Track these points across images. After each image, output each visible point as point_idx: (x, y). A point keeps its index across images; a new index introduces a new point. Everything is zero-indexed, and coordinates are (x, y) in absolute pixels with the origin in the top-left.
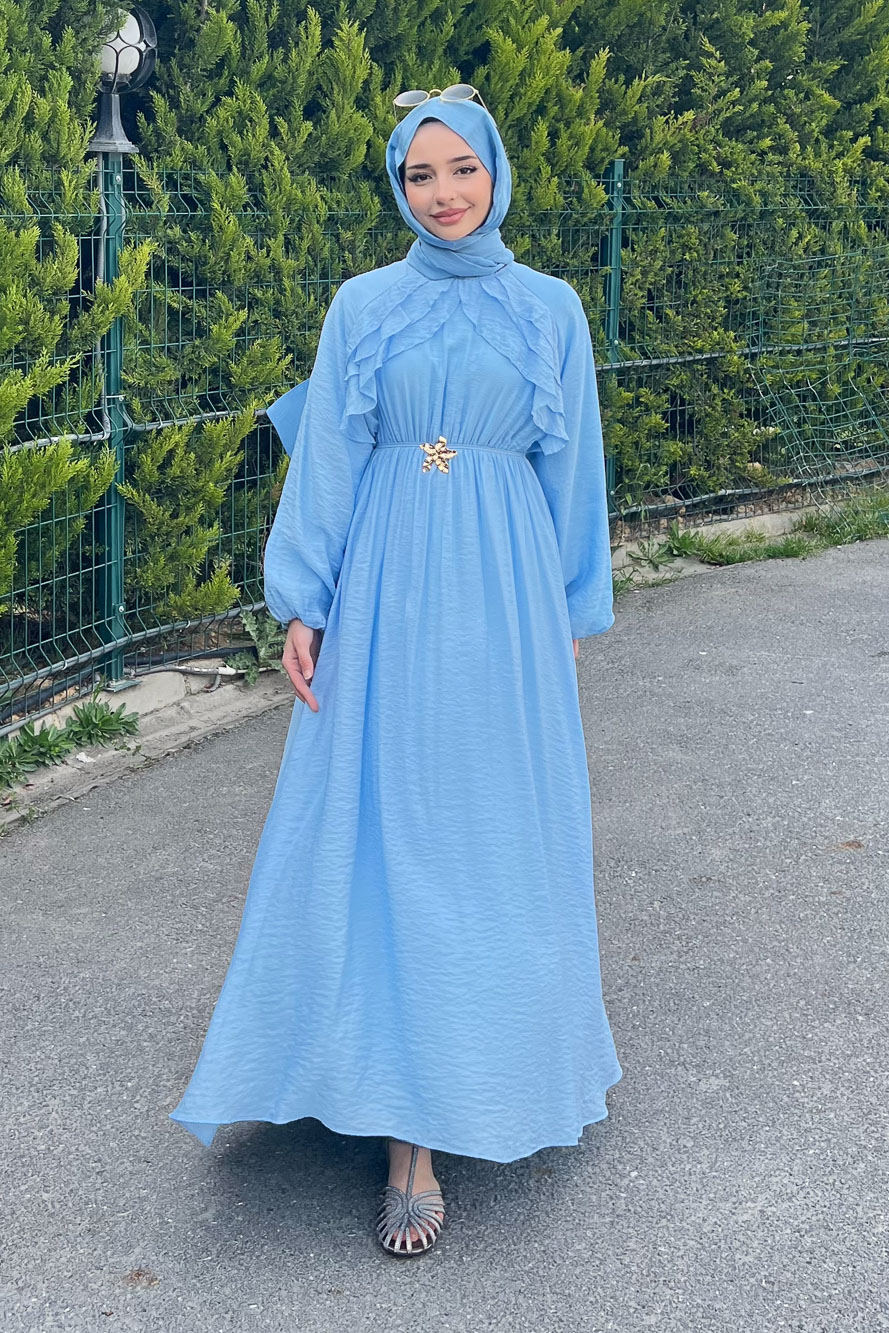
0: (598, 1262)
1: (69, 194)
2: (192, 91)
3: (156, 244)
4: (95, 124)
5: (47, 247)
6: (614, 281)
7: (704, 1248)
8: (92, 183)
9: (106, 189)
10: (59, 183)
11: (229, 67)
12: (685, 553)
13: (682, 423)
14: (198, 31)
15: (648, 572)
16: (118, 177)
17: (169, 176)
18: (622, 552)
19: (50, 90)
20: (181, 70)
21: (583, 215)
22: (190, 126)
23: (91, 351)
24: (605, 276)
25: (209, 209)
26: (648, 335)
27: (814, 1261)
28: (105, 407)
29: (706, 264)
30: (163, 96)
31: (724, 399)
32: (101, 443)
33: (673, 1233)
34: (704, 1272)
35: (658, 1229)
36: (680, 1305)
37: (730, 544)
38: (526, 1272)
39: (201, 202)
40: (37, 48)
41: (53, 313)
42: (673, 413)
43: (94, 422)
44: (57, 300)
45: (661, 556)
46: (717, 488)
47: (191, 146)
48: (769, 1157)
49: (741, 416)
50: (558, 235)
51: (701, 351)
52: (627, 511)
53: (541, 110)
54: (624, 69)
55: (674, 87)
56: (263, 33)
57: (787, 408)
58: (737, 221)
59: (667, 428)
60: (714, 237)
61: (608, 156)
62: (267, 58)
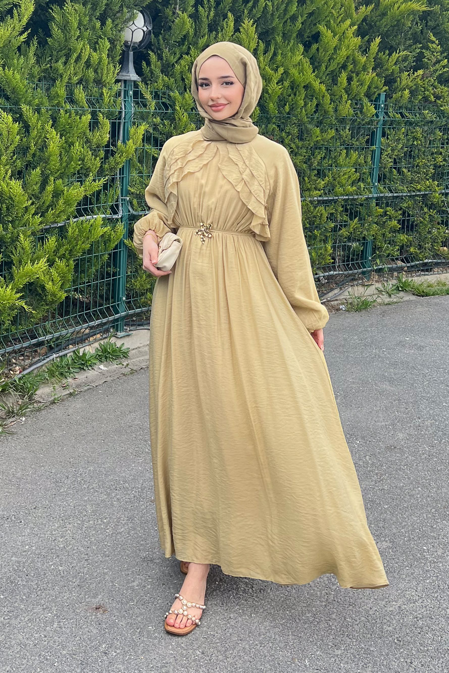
0: (316, 623)
1: (106, 100)
2: (169, 51)
3: (148, 125)
4: (120, 66)
5: (94, 125)
6: (377, 154)
7: (369, 621)
8: (118, 94)
9: (125, 98)
10: (102, 94)
11: (188, 41)
12: (406, 290)
13: (407, 226)
14: (173, 22)
15: (386, 298)
16: (131, 92)
17: (156, 93)
18: (373, 287)
19: (99, 49)
20: (164, 41)
21: (363, 120)
22: (167, 69)
23: (113, 175)
24: (372, 151)
25: (174, 109)
26: (393, 181)
27: (422, 633)
28: (120, 203)
29: (425, 147)
30: (155, 53)
31: (430, 215)
32: (117, 220)
33: (354, 613)
34: (367, 633)
35: (348, 610)
36: (353, 647)
37: (429, 287)
38: (281, 624)
39: (171, 106)
40: (94, 28)
41: (96, 156)
42: (404, 221)
43: (114, 210)
44: (99, 150)
45: (393, 290)
46: (424, 259)
47: (167, 79)
48: (407, 582)
49: (438, 223)
50: (349, 130)
51: (419, 191)
52: (377, 267)
53: (344, 67)
54: (388, 47)
55: (414, 58)
56: (206, 24)
58: (442, 126)
59: (400, 228)
60: (430, 134)
61: (377, 91)
62: (206, 36)
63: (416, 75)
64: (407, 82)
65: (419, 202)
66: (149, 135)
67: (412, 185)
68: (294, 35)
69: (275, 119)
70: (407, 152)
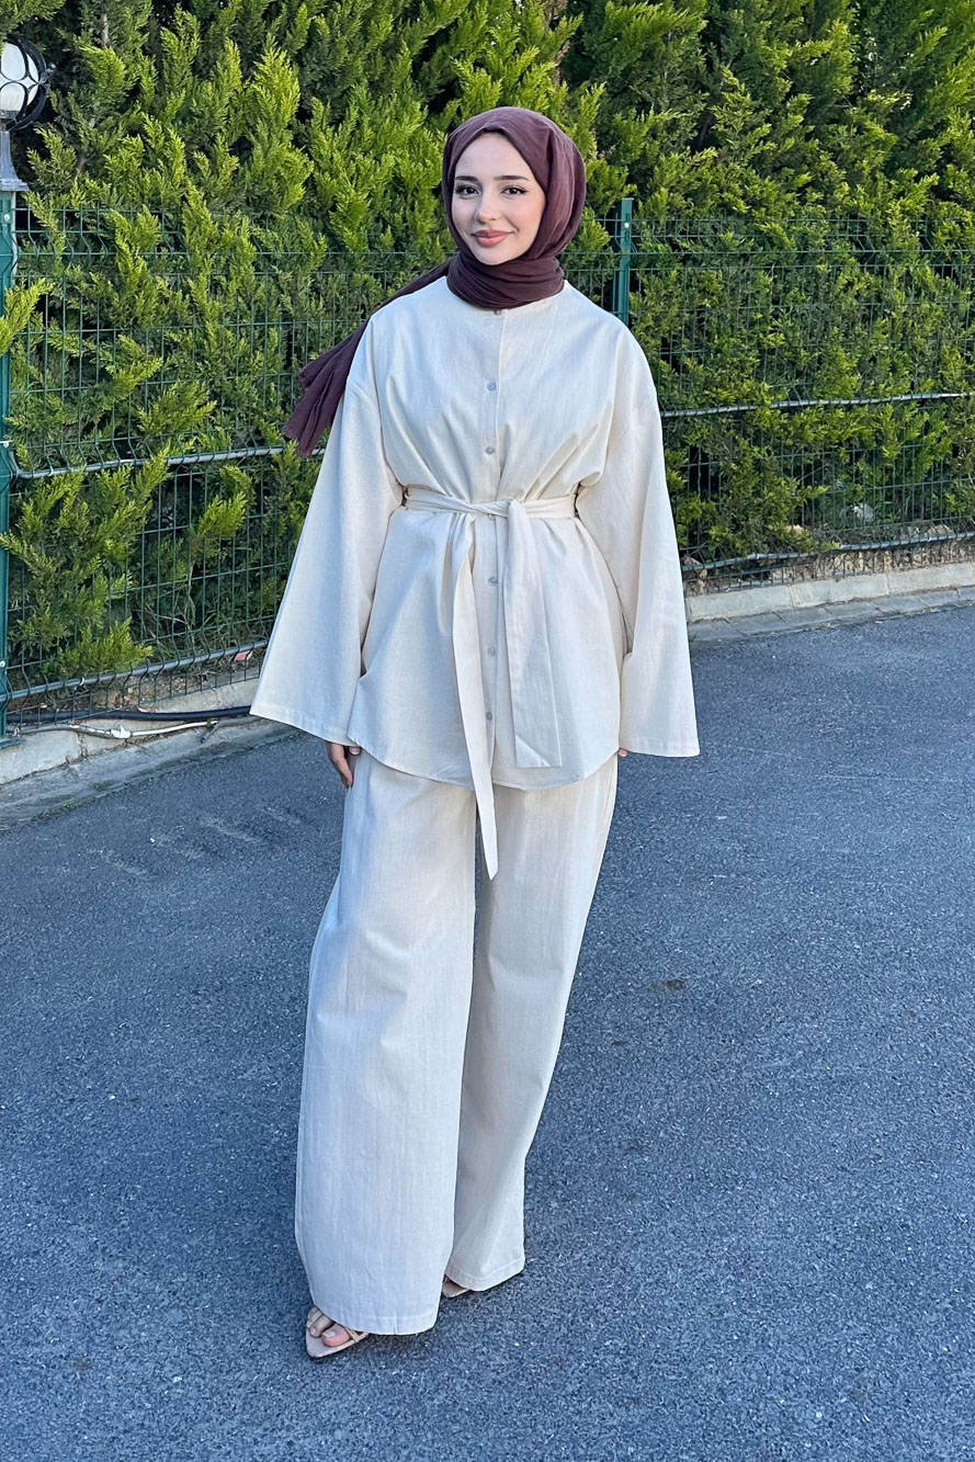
3: (52, 284)
11: (142, 101)
16: (7, 216)
17: (70, 215)
21: (580, 257)
25: (114, 248)
26: (663, 385)
29: (734, 310)
39: (106, 241)
42: (693, 470)
55: (692, 122)
56: (183, 67)
57: (836, 466)
58: (771, 265)
59: (686, 484)
60: (743, 281)
61: (613, 195)
62: (184, 92)
63: (697, 157)
64: (678, 174)
65: (728, 429)
66: (58, 305)
67: (707, 392)
68: (397, 82)
69: (364, 261)
70: (691, 321)
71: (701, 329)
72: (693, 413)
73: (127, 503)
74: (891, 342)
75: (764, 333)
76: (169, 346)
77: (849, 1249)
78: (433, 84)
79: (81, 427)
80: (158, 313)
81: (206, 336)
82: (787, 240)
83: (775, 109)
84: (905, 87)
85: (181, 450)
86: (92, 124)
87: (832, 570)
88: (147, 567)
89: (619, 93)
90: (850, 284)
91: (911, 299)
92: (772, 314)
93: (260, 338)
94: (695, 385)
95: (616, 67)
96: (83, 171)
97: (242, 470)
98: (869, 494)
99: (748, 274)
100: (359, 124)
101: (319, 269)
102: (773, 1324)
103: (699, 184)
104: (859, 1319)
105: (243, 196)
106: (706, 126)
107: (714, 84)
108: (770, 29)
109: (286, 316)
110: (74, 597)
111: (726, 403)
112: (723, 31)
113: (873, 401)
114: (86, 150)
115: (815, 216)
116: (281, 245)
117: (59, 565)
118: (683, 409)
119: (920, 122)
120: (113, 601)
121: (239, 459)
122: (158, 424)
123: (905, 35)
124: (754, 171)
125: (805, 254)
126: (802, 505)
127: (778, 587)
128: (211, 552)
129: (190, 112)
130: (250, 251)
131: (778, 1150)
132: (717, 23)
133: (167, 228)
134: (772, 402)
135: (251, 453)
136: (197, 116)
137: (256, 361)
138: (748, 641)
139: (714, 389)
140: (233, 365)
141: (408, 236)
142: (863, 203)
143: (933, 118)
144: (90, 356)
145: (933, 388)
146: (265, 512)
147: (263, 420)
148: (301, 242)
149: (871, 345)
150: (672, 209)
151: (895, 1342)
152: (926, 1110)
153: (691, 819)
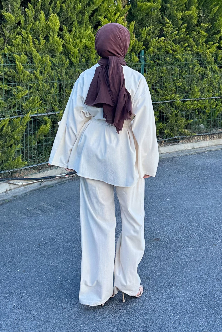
3: (1, 72)
21: (132, 64)
25: (15, 63)
39: (13, 61)
42: (160, 116)
46: (173, 136)
55: (158, 31)
56: (31, 18)
57: (195, 115)
58: (178, 66)
59: (158, 120)
60: (172, 70)
61: (139, 49)
62: (32, 24)
63: (160, 40)
64: (155, 44)
65: (169, 106)
66: (2, 78)
67: (163, 97)
68: (85, 22)
69: (79, 66)
70: (159, 80)
71: (161, 82)
72: (160, 102)
73: (20, 126)
74: (208, 84)
75: (177, 82)
76: (30, 87)
77: (200, 301)
78: (94, 22)
79: (8, 108)
80: (27, 79)
81: (39, 85)
82: (182, 60)
83: (179, 28)
84: (210, 22)
85: (34, 113)
86: (8, 32)
87: (194, 140)
88: (26, 142)
89: (140, 24)
90: (197, 70)
91: (212, 74)
92: (178, 78)
93: (53, 85)
94: (160, 95)
95: (140, 18)
96: (6, 44)
97: (48, 118)
98: (203, 122)
99: (173, 68)
100: (75, 32)
101: (67, 68)
102: (182, 319)
103: (160, 46)
104: (203, 317)
105: (47, 50)
106: (162, 32)
107: (164, 22)
108: (177, 8)
109: (59, 80)
110: (7, 149)
111: (168, 100)
112: (165, 9)
113: (204, 99)
114: (7, 39)
115: (189, 54)
116: (58, 62)
117: (3, 142)
118: (158, 101)
119: (213, 30)
120: (17, 151)
121: (48, 115)
122: (27, 107)
123: (209, 9)
124: (174, 43)
125: (186, 63)
126: (187, 124)
127: (182, 145)
128: (41, 138)
129: (33, 29)
130: (50, 63)
131: (183, 278)
132: (164, 7)
133: (29, 58)
134: (179, 99)
135: (51, 113)
136: (35, 30)
137: (52, 91)
138: (174, 158)
139: (165, 96)
140: (46, 92)
141: (89, 60)
142: (200, 51)
143: (217, 29)
144: (10, 90)
145: (218, 95)
146: (55, 128)
147: (54, 105)
148: (63, 61)
149: (203, 85)
150: (154, 52)
151: (212, 323)
152: (219, 267)
153: (161, 200)
